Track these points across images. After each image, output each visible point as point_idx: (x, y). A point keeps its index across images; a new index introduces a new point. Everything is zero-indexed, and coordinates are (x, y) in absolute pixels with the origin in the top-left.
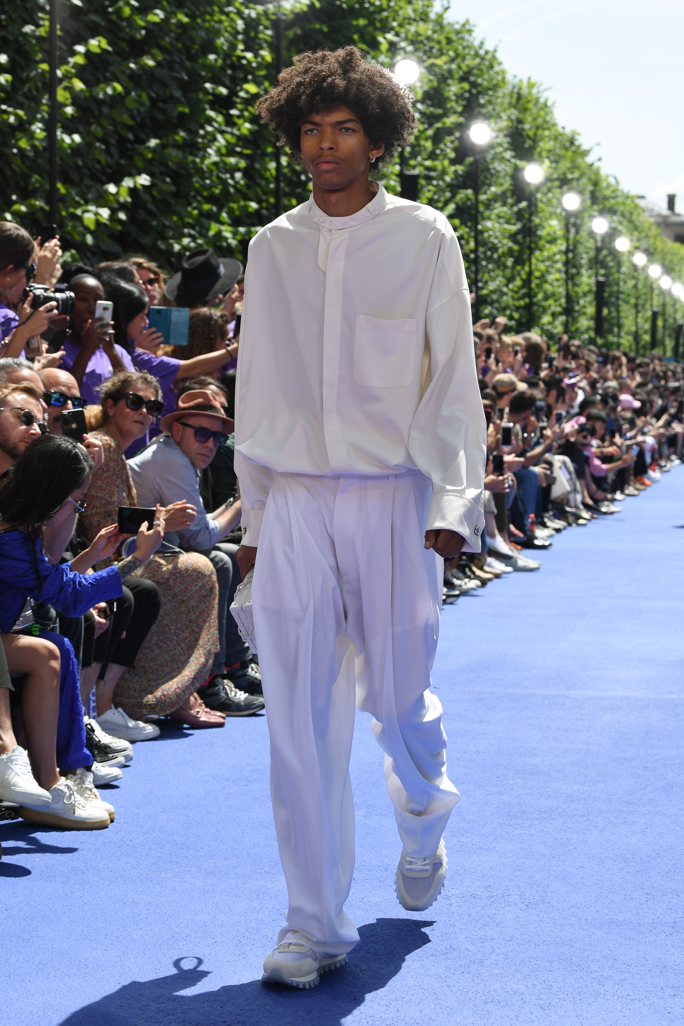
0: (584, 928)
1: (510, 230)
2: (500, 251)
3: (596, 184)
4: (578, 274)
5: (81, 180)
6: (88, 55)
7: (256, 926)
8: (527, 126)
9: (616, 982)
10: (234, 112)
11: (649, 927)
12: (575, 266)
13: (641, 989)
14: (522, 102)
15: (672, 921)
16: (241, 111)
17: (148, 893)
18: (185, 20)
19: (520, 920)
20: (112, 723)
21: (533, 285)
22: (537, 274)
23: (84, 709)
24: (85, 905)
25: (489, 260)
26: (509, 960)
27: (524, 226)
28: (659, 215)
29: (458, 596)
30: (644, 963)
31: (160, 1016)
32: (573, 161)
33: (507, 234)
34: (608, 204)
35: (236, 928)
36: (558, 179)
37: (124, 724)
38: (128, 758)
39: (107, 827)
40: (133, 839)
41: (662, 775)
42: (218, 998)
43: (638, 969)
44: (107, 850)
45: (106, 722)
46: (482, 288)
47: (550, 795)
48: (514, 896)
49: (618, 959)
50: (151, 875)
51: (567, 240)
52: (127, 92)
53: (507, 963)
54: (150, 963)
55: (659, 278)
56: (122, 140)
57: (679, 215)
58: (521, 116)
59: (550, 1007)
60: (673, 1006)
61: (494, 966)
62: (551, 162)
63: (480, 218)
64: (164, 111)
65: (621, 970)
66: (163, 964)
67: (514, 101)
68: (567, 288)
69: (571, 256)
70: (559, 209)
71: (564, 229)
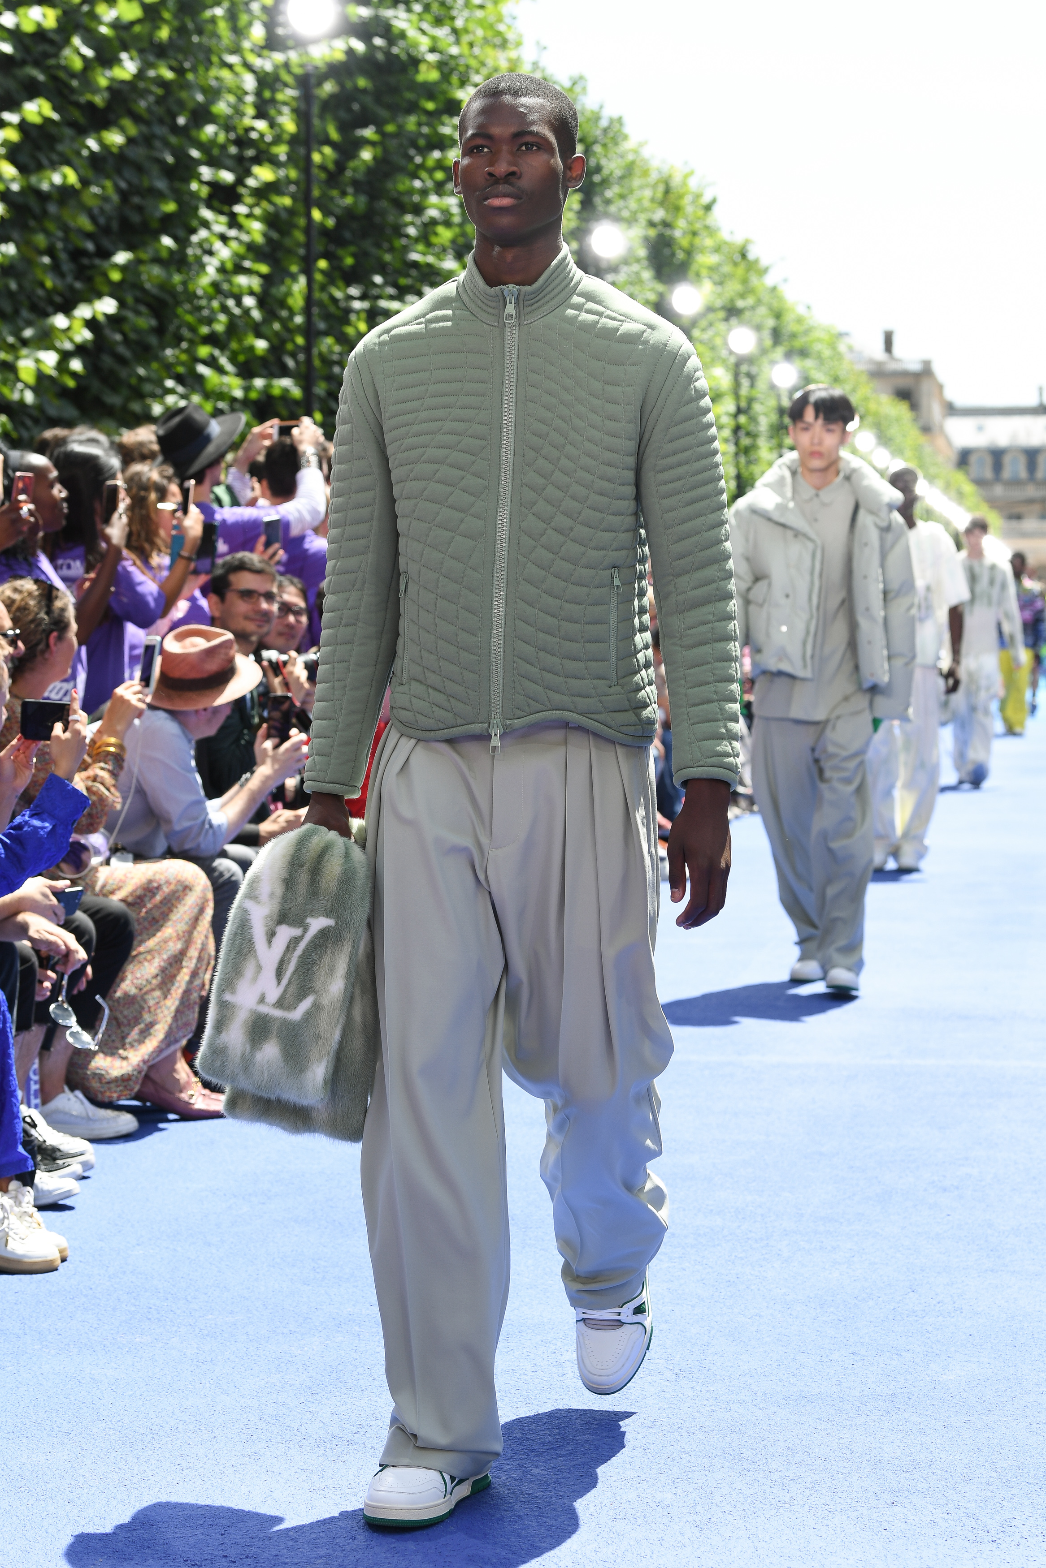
0: (761, 1405)
3: (778, 316)
4: (754, 445)
5: (17, 312)
6: (23, 126)
7: (275, 1413)
8: (677, 234)
9: (808, 1485)
10: (240, 209)
11: (856, 1403)
12: (748, 434)
13: (845, 1495)
14: (672, 197)
15: (890, 1392)
16: (251, 207)
17: (115, 1366)
18: (169, 75)
19: (667, 1395)
20: (66, 1113)
23: (20, 1094)
24: (19, 1385)
26: (650, 1456)
28: (871, 361)
30: (848, 1456)
31: (130, 1550)
32: (745, 281)
34: (798, 343)
35: (245, 1416)
36: (723, 308)
37: (84, 1114)
38: (87, 1166)
39: (57, 1270)
40: (93, 1287)
41: (877, 1177)
42: (217, 1521)
43: (839, 1465)
44: (55, 1303)
45: (57, 1111)
47: (712, 1211)
48: (657, 1361)
49: (810, 1451)
50: (119, 1339)
51: (737, 396)
52: (85, 182)
53: (646, 1461)
54: (116, 1470)
55: (872, 452)
56: (77, 254)
57: (899, 361)
58: (669, 218)
59: (709, 1525)
60: (891, 1519)
61: (627, 1466)
62: (715, 284)
64: (140, 209)
65: (814, 1467)
66: (135, 1472)
67: (659, 194)
68: (737, 465)
69: (742, 419)
70: (724, 353)
71: (733, 381)
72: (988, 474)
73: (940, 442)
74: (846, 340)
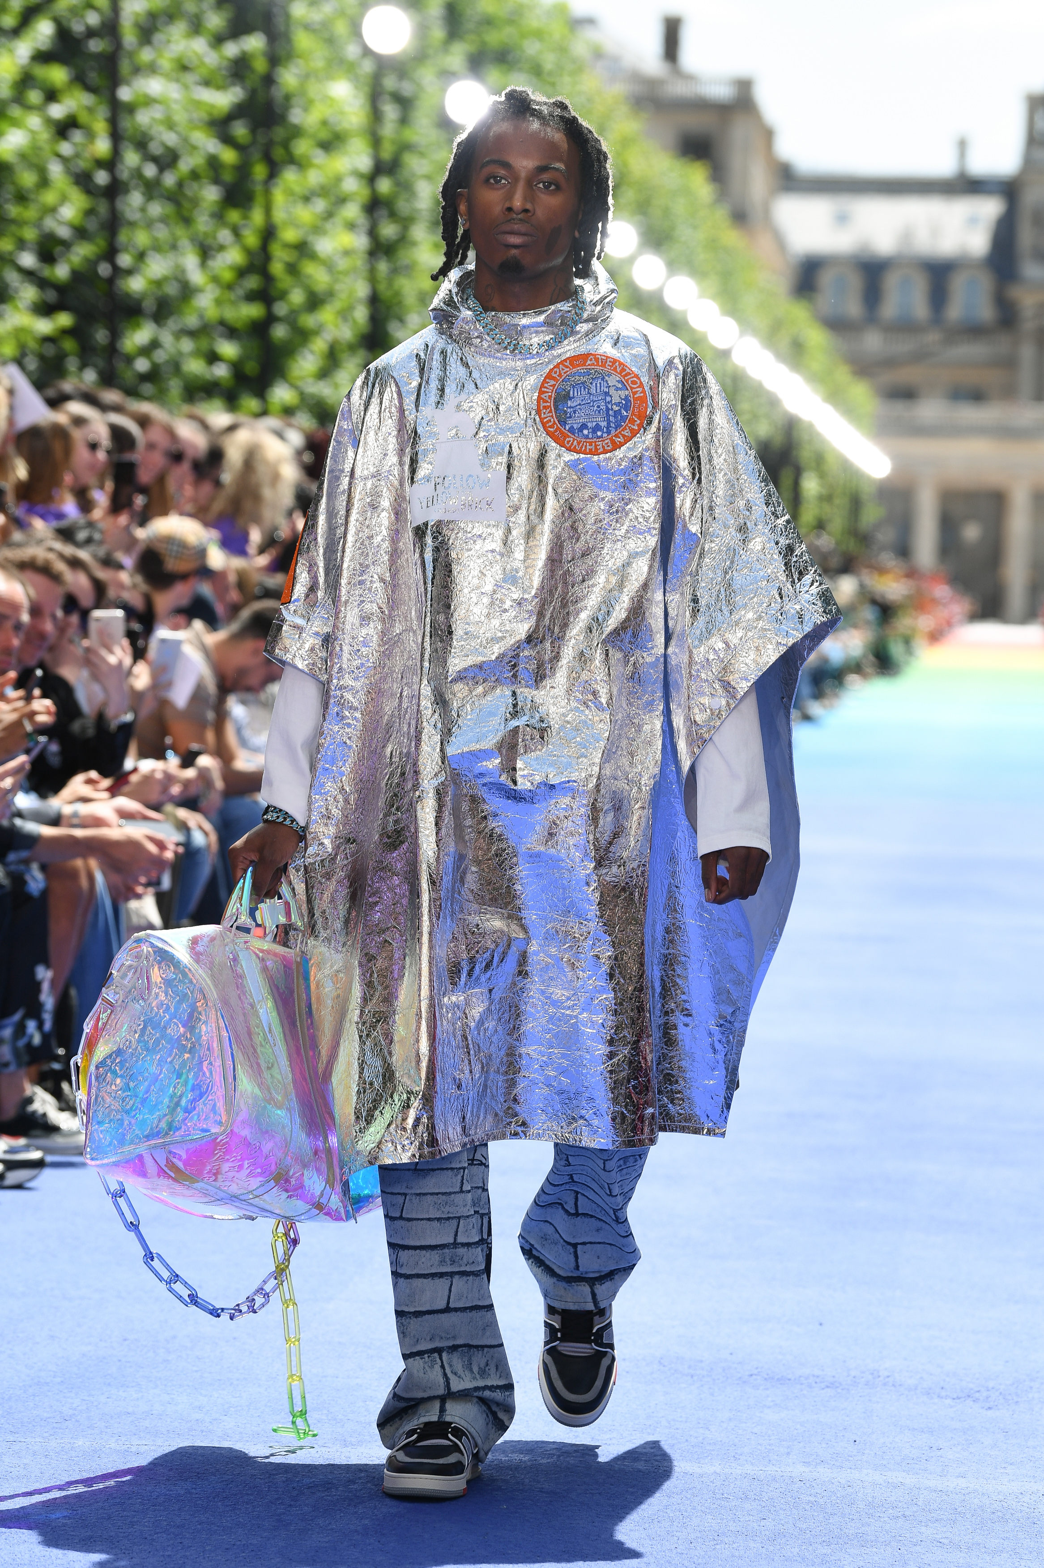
1: (212, 106)
2: (185, 165)
4: (403, 240)
12: (393, 215)
21: (277, 268)
22: (290, 235)
25: (151, 189)
27: (252, 95)
28: (637, 77)
29: (39, 1164)
33: (204, 116)
34: (494, 38)
46: (129, 272)
51: (376, 141)
55: (631, 260)
57: (689, 78)
63: (125, 67)
68: (372, 278)
69: (384, 185)
70: (352, 51)
71: (368, 108)
72: (854, 308)
73: (765, 242)
74: (589, 34)
